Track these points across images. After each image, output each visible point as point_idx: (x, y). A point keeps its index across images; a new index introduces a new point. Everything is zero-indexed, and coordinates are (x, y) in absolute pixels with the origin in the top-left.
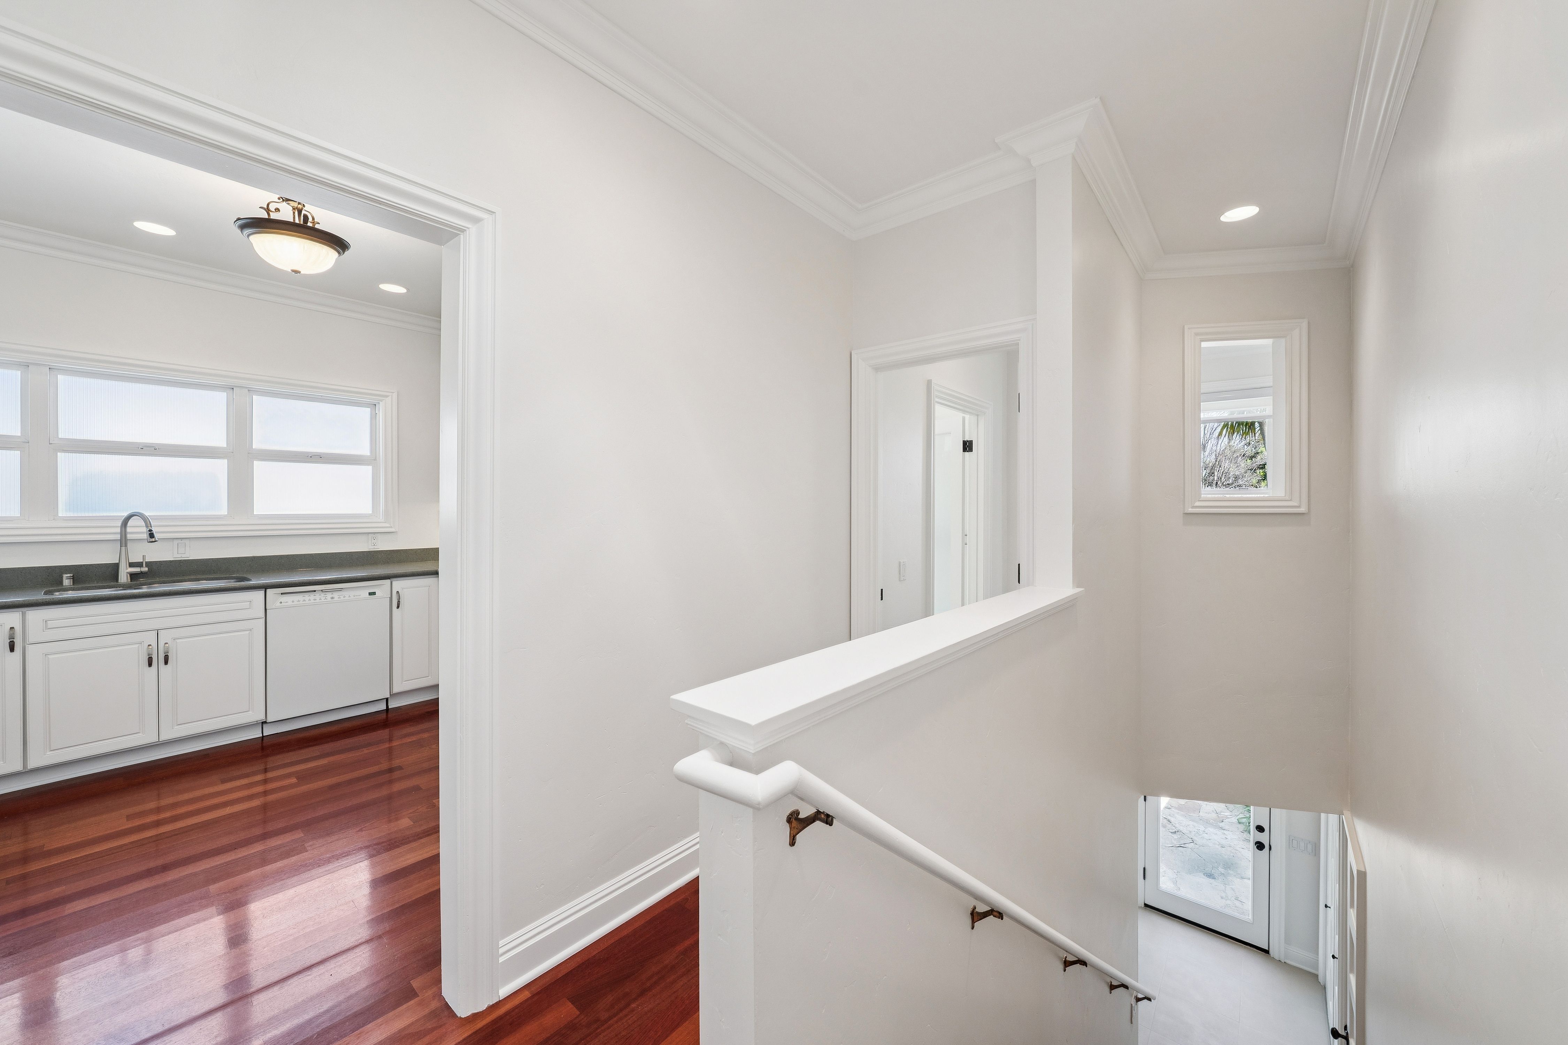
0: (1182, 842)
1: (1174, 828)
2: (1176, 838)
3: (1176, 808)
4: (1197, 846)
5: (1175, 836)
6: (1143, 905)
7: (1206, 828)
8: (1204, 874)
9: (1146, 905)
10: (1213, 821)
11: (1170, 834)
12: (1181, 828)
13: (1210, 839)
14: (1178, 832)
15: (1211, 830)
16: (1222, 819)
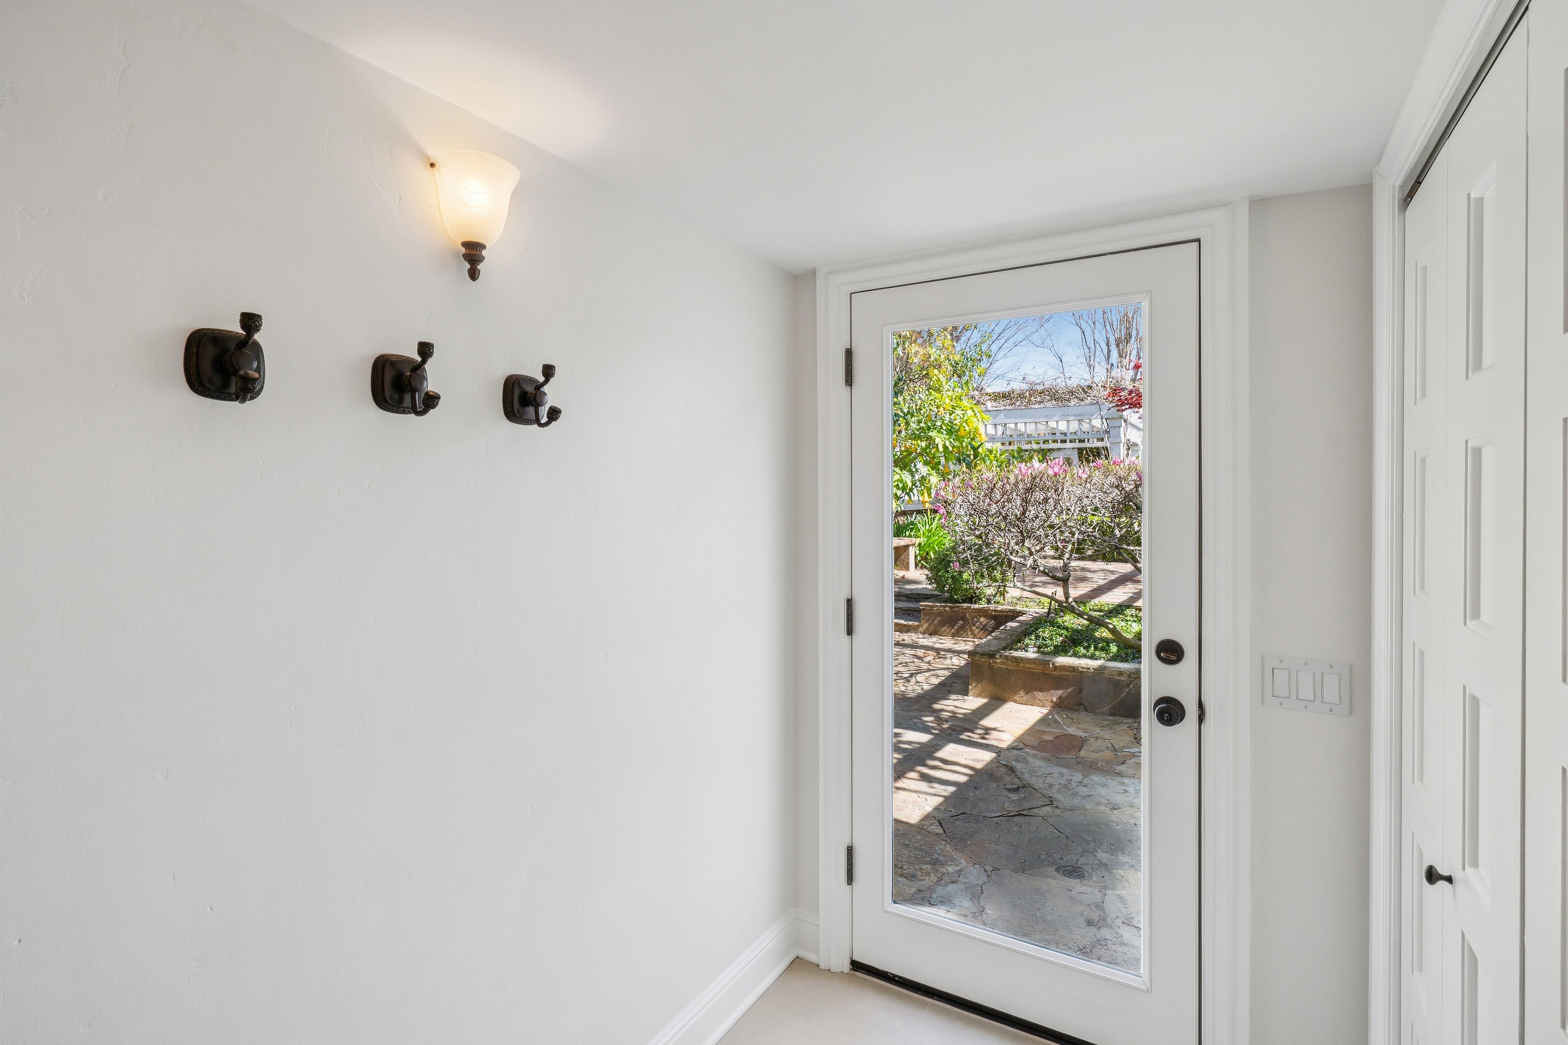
0: (1026, 805)
1: (1017, 780)
2: (1015, 798)
3: (1032, 747)
4: (1058, 811)
5: (1014, 797)
6: (846, 967)
7: (1085, 776)
8: (1057, 870)
9: (857, 966)
10: (1104, 764)
11: (1006, 793)
12: (1033, 781)
13: (1089, 796)
14: (1023, 788)
15: (1095, 779)
16: (1122, 760)
